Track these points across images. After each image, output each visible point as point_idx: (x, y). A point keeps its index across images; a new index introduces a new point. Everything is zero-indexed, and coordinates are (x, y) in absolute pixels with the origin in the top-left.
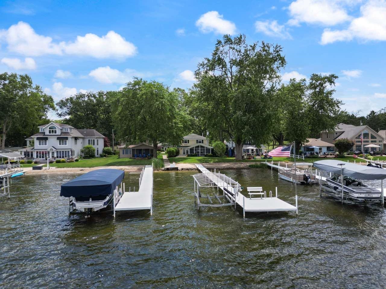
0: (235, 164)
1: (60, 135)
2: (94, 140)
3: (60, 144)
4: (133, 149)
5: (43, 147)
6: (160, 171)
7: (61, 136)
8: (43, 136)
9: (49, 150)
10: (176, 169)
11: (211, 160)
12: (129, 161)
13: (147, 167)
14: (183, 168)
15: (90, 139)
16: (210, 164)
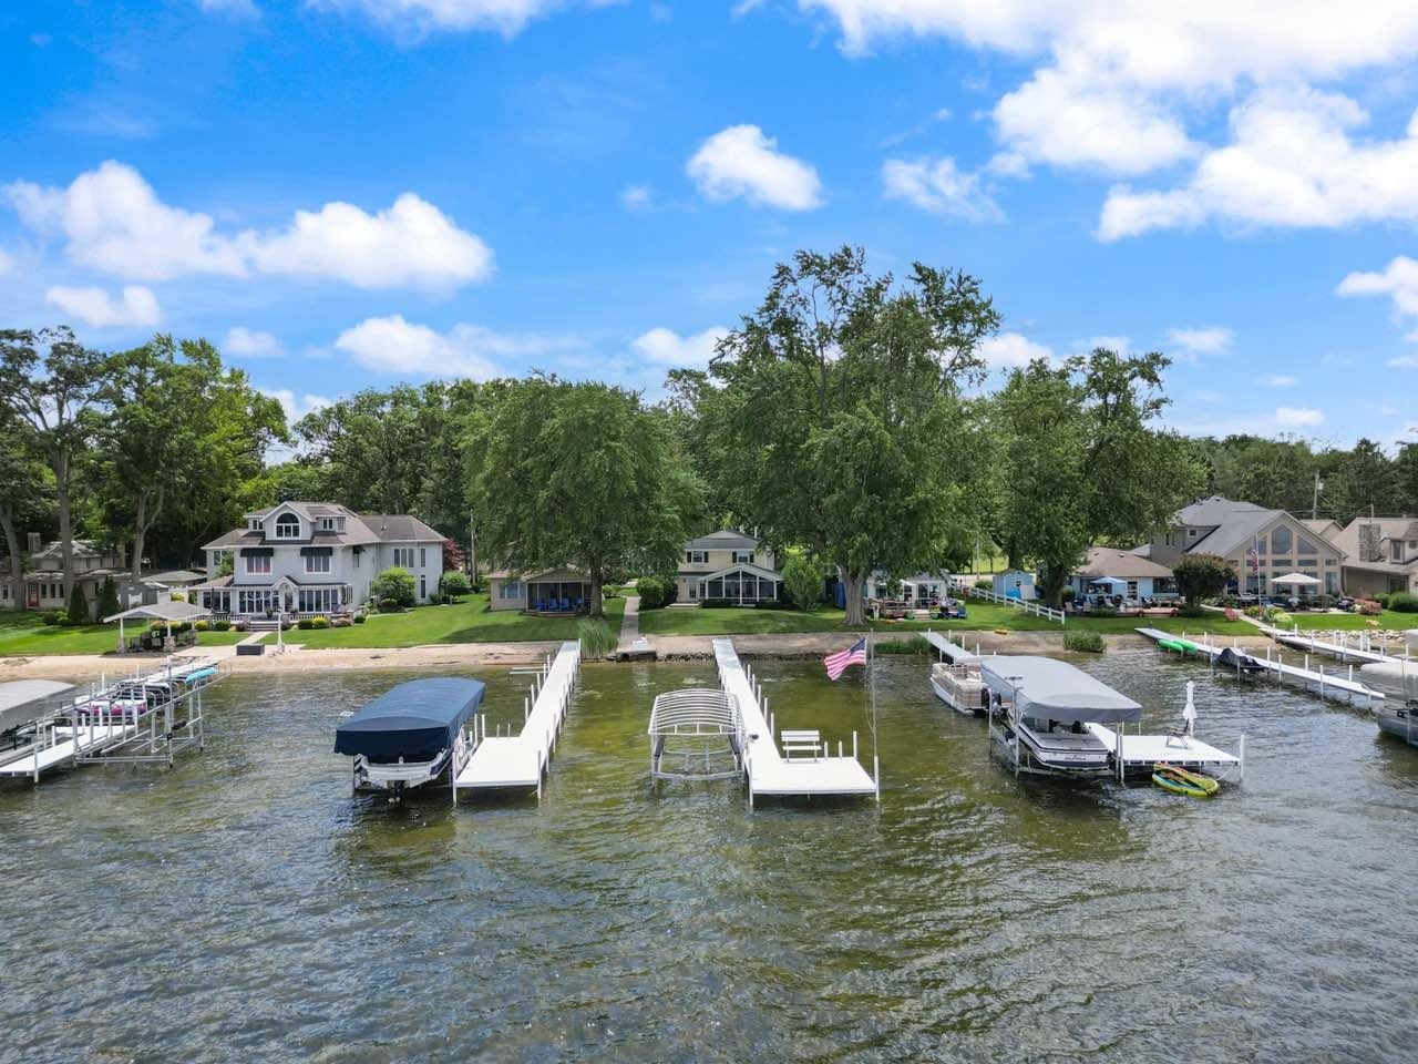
0: (838, 638)
1: (310, 542)
2: (411, 552)
3: (309, 568)
4: (529, 585)
5: (258, 576)
6: (604, 664)
7: (312, 546)
8: (261, 544)
9: (277, 588)
10: (652, 656)
11: (766, 625)
12: (516, 626)
13: (566, 650)
14: (671, 652)
15: (400, 548)
16: (760, 639)
